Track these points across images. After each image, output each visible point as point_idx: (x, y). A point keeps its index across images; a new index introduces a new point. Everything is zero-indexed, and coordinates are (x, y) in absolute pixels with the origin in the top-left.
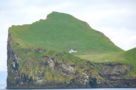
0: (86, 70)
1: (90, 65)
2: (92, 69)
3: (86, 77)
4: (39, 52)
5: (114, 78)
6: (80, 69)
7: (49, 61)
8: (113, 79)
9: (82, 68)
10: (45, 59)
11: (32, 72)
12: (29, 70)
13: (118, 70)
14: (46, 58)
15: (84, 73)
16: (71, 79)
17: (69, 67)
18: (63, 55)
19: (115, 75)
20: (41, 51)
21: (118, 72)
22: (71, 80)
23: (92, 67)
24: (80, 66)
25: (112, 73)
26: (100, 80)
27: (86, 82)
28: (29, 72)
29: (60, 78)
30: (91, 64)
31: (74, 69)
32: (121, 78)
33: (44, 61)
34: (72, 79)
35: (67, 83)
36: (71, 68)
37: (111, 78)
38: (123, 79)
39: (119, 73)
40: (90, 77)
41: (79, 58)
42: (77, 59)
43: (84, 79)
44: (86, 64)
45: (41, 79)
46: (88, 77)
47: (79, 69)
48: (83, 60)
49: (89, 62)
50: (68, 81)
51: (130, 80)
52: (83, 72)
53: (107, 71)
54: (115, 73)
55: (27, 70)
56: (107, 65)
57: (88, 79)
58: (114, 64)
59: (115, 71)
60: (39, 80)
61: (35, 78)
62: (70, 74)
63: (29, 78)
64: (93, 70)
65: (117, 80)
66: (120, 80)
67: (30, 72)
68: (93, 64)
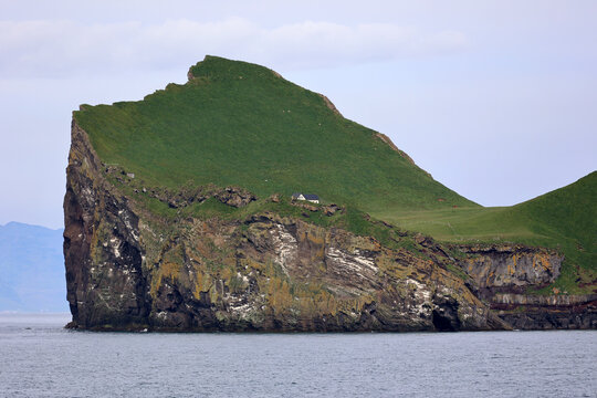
0: (420, 271)
1: (435, 251)
2: (441, 265)
3: (422, 295)
4: (229, 202)
5: (506, 298)
6: (400, 266)
7: (278, 234)
8: (501, 303)
9: (406, 263)
10: (263, 229)
11: (208, 276)
12: (195, 266)
13: (521, 272)
14: (263, 225)
15: (413, 281)
16: (363, 304)
17: (357, 259)
18: (329, 214)
19: (510, 289)
20: (239, 199)
21: (520, 279)
22: (367, 306)
23: (441, 258)
24: (397, 257)
25: (498, 283)
26: (470, 305)
27: (422, 315)
28: (195, 275)
29: (321, 300)
30: (437, 249)
31: (375, 265)
32: (531, 300)
33: (258, 234)
34: (369, 302)
35: (350, 317)
36: (366, 262)
37: (494, 299)
38: (537, 305)
39: (524, 283)
40: (434, 297)
41: (391, 227)
42: (383, 229)
43: (414, 303)
44: (420, 247)
45: (244, 302)
46: (427, 294)
47: (396, 264)
48: (406, 235)
49: (429, 240)
50: (354, 310)
51: (560, 306)
52: (410, 277)
53: (482, 275)
54: (509, 281)
55: (187, 270)
56: (484, 253)
57: (427, 302)
58: (505, 249)
59: (508, 273)
60: (237, 304)
61: (219, 299)
62: (360, 286)
63: (198, 297)
64: (444, 272)
65: (517, 305)
66: (528, 305)
67: (199, 275)
68: (442, 247)
